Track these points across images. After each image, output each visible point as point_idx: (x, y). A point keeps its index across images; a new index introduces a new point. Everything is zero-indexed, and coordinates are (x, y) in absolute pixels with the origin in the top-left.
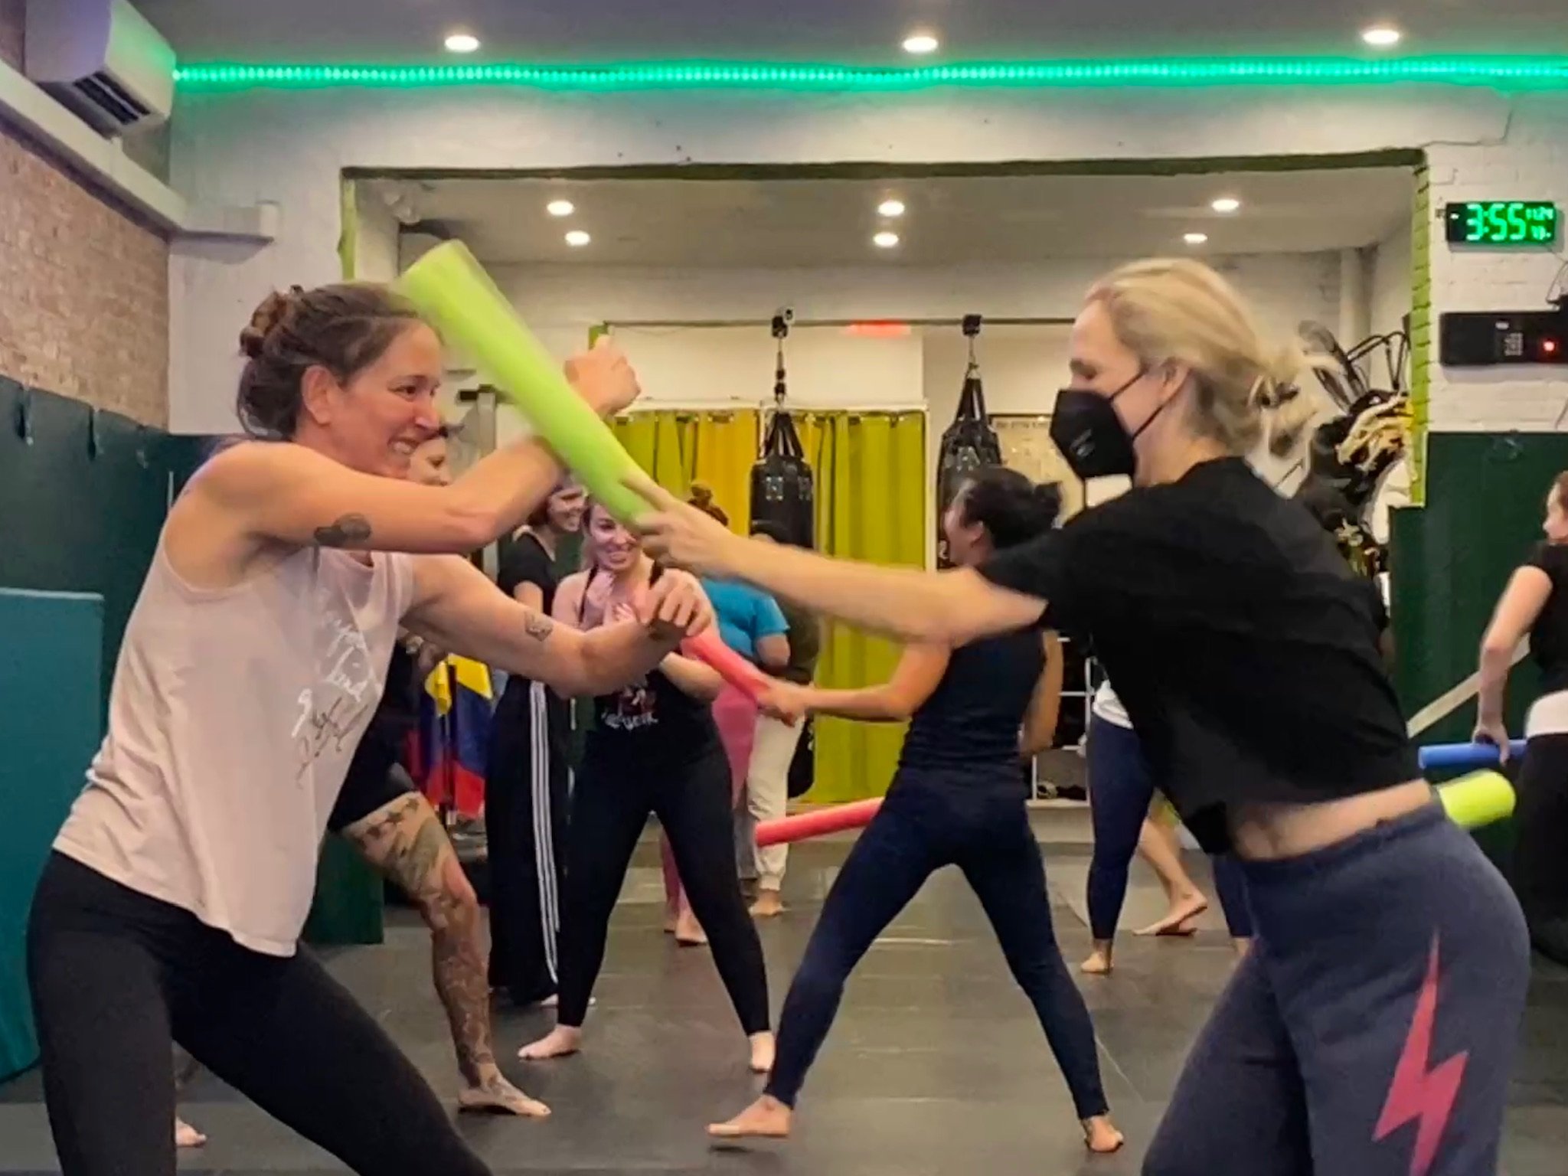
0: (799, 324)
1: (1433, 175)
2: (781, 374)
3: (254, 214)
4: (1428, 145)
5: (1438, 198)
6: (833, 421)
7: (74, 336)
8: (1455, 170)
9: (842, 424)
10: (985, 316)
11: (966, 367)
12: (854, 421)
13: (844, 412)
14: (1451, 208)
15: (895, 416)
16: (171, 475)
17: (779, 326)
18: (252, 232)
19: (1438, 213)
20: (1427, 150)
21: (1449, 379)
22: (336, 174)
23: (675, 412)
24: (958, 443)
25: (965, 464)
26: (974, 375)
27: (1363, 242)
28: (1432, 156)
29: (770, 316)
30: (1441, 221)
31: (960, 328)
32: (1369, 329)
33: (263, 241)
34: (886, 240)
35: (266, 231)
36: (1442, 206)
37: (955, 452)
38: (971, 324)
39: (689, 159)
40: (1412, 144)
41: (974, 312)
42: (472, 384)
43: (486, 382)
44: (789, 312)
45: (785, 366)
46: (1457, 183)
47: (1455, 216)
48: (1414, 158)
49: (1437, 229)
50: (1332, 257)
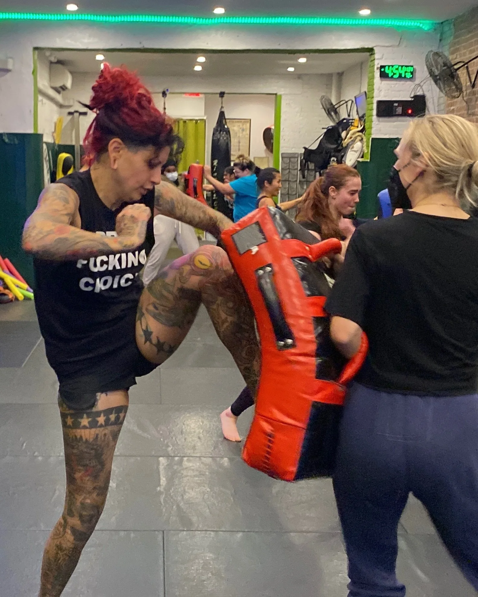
0: (170, 93)
1: (376, 56)
3: (6, 62)
4: (375, 46)
5: (378, 63)
6: (178, 122)
8: (383, 55)
9: (181, 123)
10: (226, 92)
11: (220, 107)
12: (185, 122)
13: (182, 119)
14: (382, 67)
15: (197, 121)
17: (164, 94)
18: (5, 67)
19: (377, 68)
20: (375, 48)
21: (379, 121)
22: (32, 49)
26: (223, 110)
27: (340, 71)
28: (376, 50)
29: (161, 90)
30: (379, 71)
31: (218, 95)
33: (8, 71)
34: (198, 68)
35: (10, 67)
36: (379, 66)
38: (222, 94)
39: (144, 46)
40: (370, 47)
41: (223, 90)
42: (72, 110)
43: (77, 110)
44: (167, 90)
45: (166, 107)
46: (384, 59)
47: (382, 70)
48: (371, 51)
49: (377, 74)
50: (330, 75)
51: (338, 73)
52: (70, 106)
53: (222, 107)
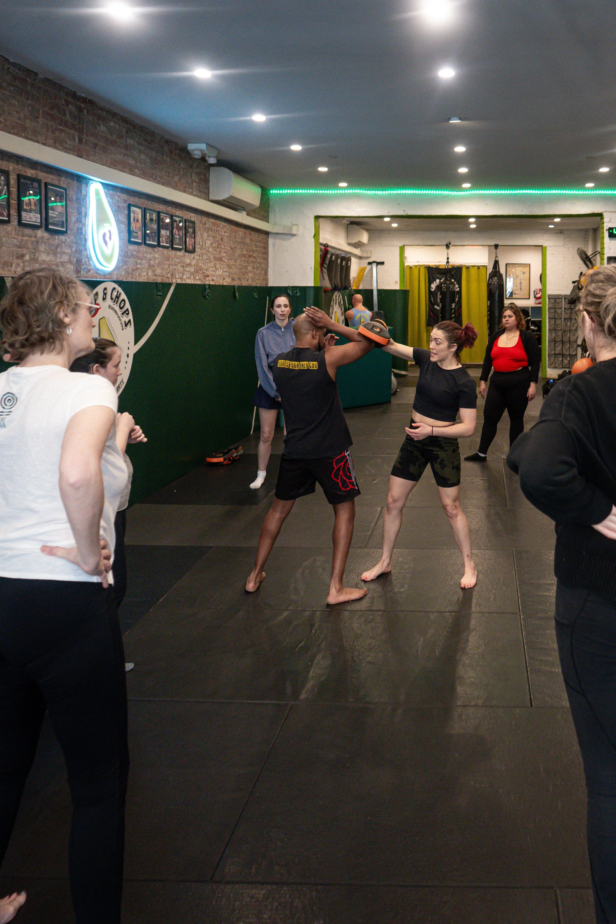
0: (452, 246)
1: (605, 220)
2: (448, 258)
3: (291, 228)
5: (607, 225)
7: (229, 267)
8: (611, 219)
10: (500, 244)
11: (495, 257)
13: (465, 266)
14: (611, 229)
15: (479, 267)
16: (268, 298)
17: (448, 246)
18: (290, 233)
19: (607, 230)
20: (603, 213)
22: (312, 218)
23: (424, 265)
24: (493, 276)
25: (495, 282)
26: (497, 259)
27: (595, 227)
28: (605, 215)
29: (445, 243)
30: (607, 232)
31: (494, 247)
32: (596, 250)
33: (294, 235)
34: (473, 226)
35: (294, 232)
36: (608, 228)
37: (492, 278)
38: (496, 246)
39: (407, 214)
40: (600, 212)
41: (497, 243)
42: (371, 260)
43: (374, 260)
44: (450, 244)
45: (449, 257)
46: (612, 222)
47: (611, 231)
48: (601, 215)
49: (606, 234)
50: (587, 231)
51: (594, 229)
52: (368, 258)
53: (496, 257)
